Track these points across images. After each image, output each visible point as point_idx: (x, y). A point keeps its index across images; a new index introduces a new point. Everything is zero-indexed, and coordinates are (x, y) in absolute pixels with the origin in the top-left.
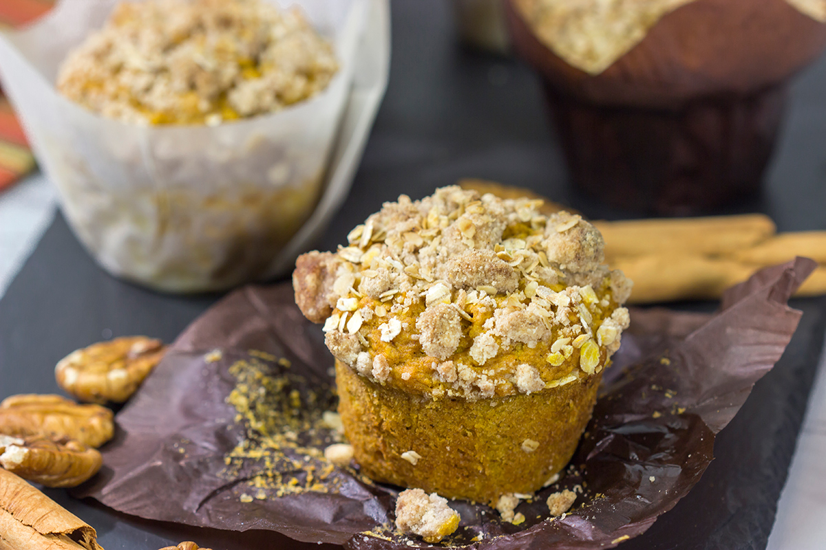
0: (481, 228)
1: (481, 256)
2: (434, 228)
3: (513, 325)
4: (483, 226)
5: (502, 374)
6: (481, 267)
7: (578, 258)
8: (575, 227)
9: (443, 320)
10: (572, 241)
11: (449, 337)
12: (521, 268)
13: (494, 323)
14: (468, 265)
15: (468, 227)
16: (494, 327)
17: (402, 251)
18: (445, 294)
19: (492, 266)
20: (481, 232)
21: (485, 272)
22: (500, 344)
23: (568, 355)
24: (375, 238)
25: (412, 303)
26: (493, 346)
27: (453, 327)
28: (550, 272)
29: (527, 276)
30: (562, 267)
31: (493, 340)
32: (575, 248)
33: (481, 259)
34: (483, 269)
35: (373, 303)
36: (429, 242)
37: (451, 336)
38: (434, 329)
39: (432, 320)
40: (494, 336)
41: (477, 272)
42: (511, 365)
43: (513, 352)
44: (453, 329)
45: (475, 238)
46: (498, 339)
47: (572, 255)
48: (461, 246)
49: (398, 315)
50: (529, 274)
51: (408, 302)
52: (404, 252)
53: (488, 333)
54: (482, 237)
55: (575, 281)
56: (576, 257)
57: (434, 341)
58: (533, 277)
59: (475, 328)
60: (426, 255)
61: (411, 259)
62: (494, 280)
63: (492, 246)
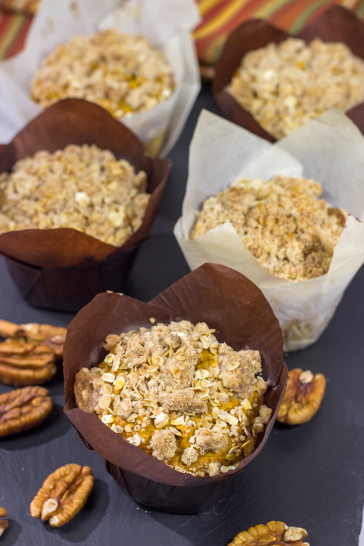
0: (184, 371)
1: (186, 398)
2: (156, 366)
3: (206, 444)
4: (185, 369)
5: (200, 469)
6: (186, 404)
7: (241, 386)
8: (239, 367)
9: (166, 443)
10: (237, 378)
11: (170, 453)
12: (209, 397)
13: (195, 439)
14: (179, 402)
15: (177, 372)
16: (195, 443)
17: (138, 382)
18: (165, 419)
19: (193, 405)
20: (184, 374)
21: (189, 407)
22: (199, 453)
23: (237, 455)
24: (122, 368)
25: (147, 425)
26: (195, 455)
27: (172, 446)
28: (224, 395)
29: (212, 403)
30: (231, 390)
31: (195, 451)
32: (239, 382)
33: (186, 399)
34: (188, 405)
35: (123, 422)
36: (154, 376)
37: (172, 452)
38: (161, 450)
39: (160, 445)
40: (195, 448)
41: (184, 406)
42: (205, 464)
43: (207, 455)
44: (172, 447)
45: (181, 377)
46: (198, 451)
47: (238, 385)
48: (173, 382)
49: (139, 432)
50: (214, 399)
51: (144, 425)
52: (139, 383)
53: (192, 446)
54: (185, 377)
55: (238, 395)
56: (240, 386)
57: (161, 456)
58: (216, 403)
59: (184, 441)
60: (152, 386)
61: (143, 387)
62: (194, 411)
63: (191, 381)
